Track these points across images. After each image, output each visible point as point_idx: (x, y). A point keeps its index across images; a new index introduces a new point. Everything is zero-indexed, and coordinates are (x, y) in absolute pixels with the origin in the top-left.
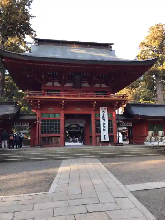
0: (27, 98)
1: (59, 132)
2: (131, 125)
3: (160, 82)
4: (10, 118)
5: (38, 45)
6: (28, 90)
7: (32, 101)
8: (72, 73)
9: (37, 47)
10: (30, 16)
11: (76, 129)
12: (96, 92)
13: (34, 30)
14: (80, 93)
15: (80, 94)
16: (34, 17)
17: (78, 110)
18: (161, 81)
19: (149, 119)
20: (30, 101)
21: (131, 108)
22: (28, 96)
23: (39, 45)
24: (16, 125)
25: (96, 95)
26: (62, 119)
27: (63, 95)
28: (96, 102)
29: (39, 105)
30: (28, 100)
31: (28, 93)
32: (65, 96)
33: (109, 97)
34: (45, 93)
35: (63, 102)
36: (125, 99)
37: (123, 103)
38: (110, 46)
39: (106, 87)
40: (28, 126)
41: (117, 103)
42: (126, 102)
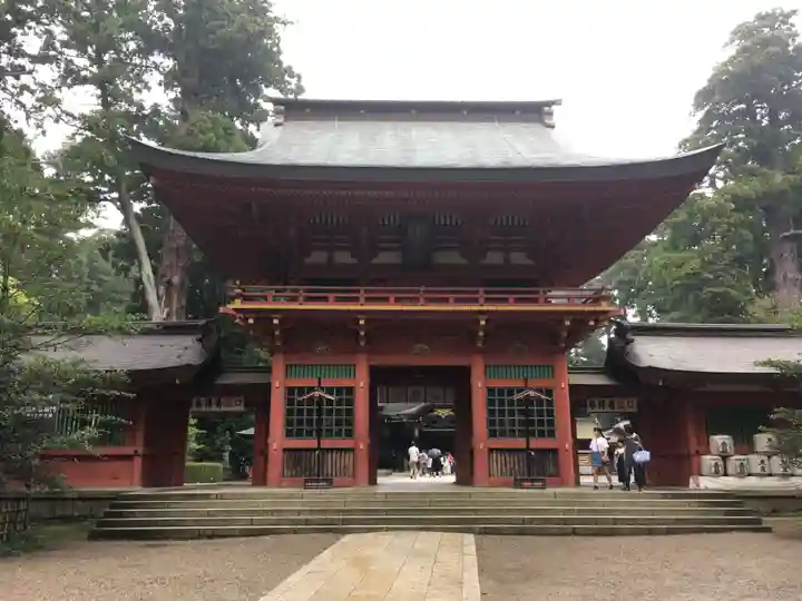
0: (235, 310)
1: (349, 434)
3: (786, 237)
4: (177, 382)
5: (282, 121)
6: (238, 282)
7: (251, 321)
8: (397, 216)
9: (280, 128)
10: (276, 19)
11: (451, 422)
12: (486, 283)
13: (296, 70)
14: (423, 288)
15: (425, 292)
16: (292, 23)
18: (792, 231)
20: (247, 319)
21: (632, 341)
22: (238, 304)
23: (285, 121)
24: (199, 404)
25: (486, 292)
26: (361, 383)
27: (362, 296)
28: (487, 321)
29: (277, 333)
30: (238, 316)
31: (239, 291)
32: (368, 300)
33: (535, 301)
34: (296, 291)
35: (362, 322)
36: (598, 309)
37: (592, 323)
38: (546, 108)
39: (530, 262)
40: (241, 408)
41: (568, 323)
42: (601, 317)
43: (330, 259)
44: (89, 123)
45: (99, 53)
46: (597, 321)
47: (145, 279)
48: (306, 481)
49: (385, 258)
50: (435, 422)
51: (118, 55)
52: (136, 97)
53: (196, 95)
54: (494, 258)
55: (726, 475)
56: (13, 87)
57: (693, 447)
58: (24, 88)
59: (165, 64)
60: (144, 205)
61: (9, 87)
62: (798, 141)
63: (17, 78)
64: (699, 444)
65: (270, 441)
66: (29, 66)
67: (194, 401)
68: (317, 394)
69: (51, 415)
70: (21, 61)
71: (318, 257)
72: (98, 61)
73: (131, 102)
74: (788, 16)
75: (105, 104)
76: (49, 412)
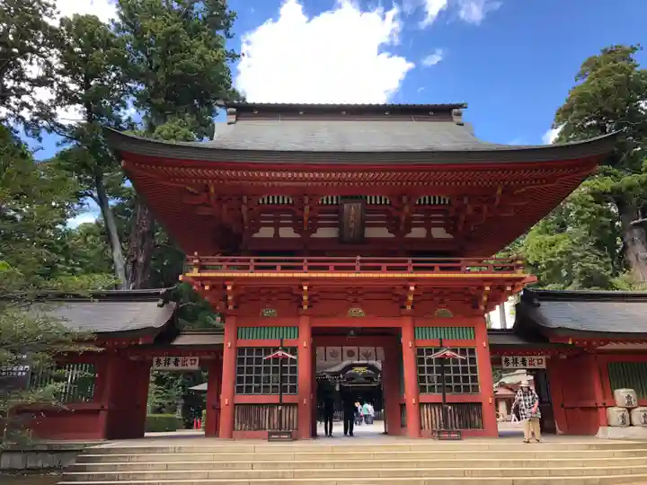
0: (193, 277)
2: (543, 366)
3: (635, 225)
4: (140, 342)
5: (234, 120)
6: (196, 253)
7: (207, 287)
8: (335, 198)
9: (232, 126)
11: (366, 378)
12: (413, 254)
14: (359, 258)
15: (361, 261)
17: (357, 316)
18: (640, 220)
19: (607, 342)
20: (203, 286)
21: (538, 305)
22: (195, 273)
23: (237, 120)
24: (159, 363)
25: (414, 261)
27: (305, 265)
28: (415, 287)
29: (230, 298)
30: (197, 283)
31: (197, 261)
32: (311, 269)
33: (458, 269)
34: (249, 261)
35: (305, 288)
36: (514, 275)
37: (509, 289)
38: (455, 111)
39: (449, 236)
40: (196, 367)
41: (487, 288)
42: (517, 283)
43: (277, 233)
44: (75, 133)
45: (87, 80)
46: (513, 287)
47: (116, 259)
48: (270, 434)
49: (324, 233)
50: (353, 379)
51: (102, 81)
52: (115, 113)
53: (161, 112)
54: (418, 233)
55: (631, 425)
56: (16, 104)
57: (600, 400)
58: (24, 104)
59: (138, 89)
60: (119, 200)
61: (12, 104)
62: (639, 149)
63: (19, 97)
64: (605, 398)
65: (221, 396)
66: (28, 88)
67: (155, 359)
68: (280, 353)
69: (24, 374)
70: (23, 85)
71: (266, 232)
72: (86, 86)
73: (110, 117)
74: (627, 52)
75: (90, 119)
76: (22, 370)
